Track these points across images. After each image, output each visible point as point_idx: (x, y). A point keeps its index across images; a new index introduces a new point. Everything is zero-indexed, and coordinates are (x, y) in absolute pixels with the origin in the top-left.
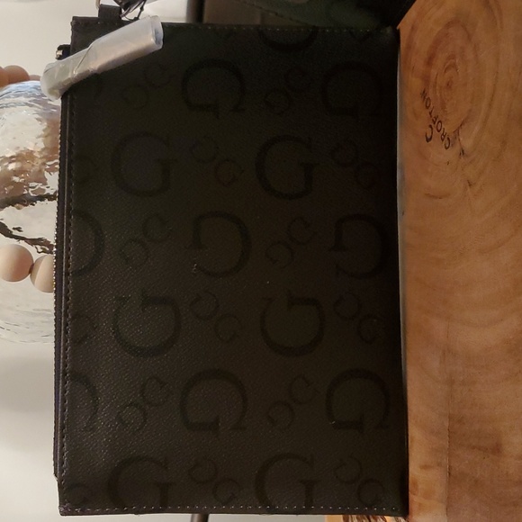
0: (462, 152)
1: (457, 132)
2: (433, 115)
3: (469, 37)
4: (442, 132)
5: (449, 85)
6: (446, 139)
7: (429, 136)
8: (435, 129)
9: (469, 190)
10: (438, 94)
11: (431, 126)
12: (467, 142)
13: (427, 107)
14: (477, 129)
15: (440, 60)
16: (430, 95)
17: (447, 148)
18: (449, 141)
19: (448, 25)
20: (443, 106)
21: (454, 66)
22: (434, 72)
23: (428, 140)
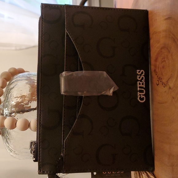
0: (170, 88)
1: (167, 82)
2: (159, 77)
3: (169, 52)
4: (162, 82)
5: (163, 67)
6: (164, 84)
7: (158, 84)
8: (160, 81)
9: (173, 100)
10: (160, 70)
11: (158, 81)
12: (171, 84)
13: (156, 75)
14: (174, 80)
15: (160, 59)
16: (157, 70)
17: (164, 87)
18: (165, 85)
19: (162, 49)
20: (162, 74)
21: (165, 61)
22: (158, 63)
23: (158, 85)
